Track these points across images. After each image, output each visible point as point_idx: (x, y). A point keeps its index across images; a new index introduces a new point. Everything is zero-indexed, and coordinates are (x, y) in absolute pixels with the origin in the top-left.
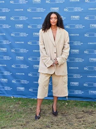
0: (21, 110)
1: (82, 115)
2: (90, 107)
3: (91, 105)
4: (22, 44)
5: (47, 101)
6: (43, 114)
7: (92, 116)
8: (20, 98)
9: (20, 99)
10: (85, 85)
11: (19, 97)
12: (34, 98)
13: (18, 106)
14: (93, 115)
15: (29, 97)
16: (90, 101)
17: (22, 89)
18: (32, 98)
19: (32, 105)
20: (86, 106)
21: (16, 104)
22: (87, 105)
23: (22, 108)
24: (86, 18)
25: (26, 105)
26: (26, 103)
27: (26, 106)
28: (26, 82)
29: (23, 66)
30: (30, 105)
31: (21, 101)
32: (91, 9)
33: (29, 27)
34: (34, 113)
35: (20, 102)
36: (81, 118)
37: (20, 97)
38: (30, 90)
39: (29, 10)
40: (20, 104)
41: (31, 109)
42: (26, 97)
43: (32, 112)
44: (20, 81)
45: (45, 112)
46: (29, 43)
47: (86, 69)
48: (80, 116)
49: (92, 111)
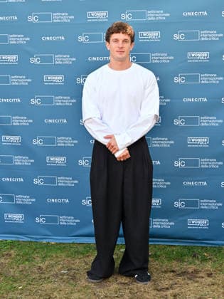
0: (14, 272)
1: (171, 282)
2: (191, 259)
3: (194, 256)
4: (16, 103)
5: (81, 249)
6: (72, 281)
7: (196, 284)
8: (13, 242)
9: (13, 245)
10: (178, 205)
11: (10, 238)
12: (47, 240)
13: (7, 261)
14: (197, 282)
15: (36, 239)
16: (192, 244)
17: (18, 217)
18: (44, 241)
19: (44, 258)
20: (180, 258)
21: (3, 256)
22: (183, 255)
23: (18, 267)
24: (177, 37)
25: (27, 260)
26: (27, 254)
27: (27, 263)
28: (27, 200)
29: (19, 160)
30: (38, 259)
31: (15, 249)
32: (189, 14)
33: (34, 60)
34: (49, 278)
35: (12, 251)
36: (167, 289)
37: (14, 239)
38: (38, 220)
39: (32, 19)
40: (13, 256)
41: (40, 268)
42: (29, 240)
43: (43, 276)
44: (11, 199)
45: (78, 276)
46: (34, 102)
47: (178, 164)
48: (165, 283)
49: (196, 271)
